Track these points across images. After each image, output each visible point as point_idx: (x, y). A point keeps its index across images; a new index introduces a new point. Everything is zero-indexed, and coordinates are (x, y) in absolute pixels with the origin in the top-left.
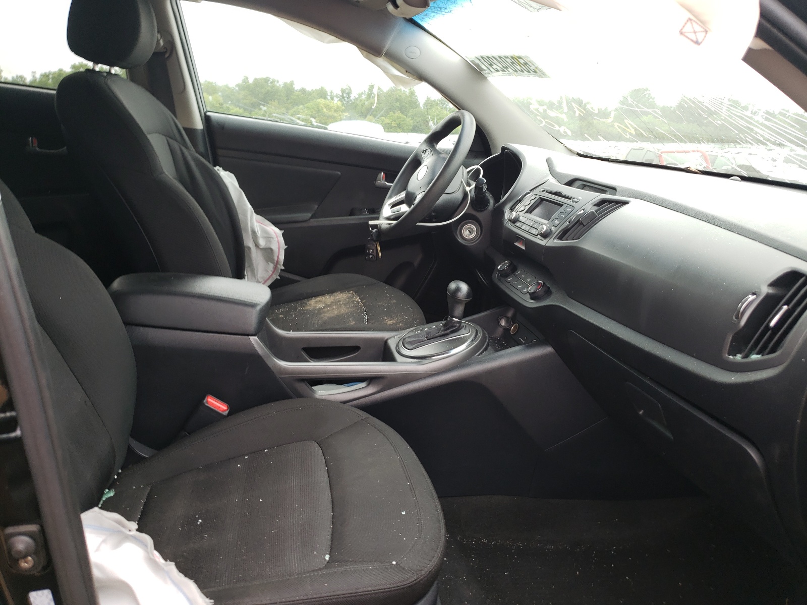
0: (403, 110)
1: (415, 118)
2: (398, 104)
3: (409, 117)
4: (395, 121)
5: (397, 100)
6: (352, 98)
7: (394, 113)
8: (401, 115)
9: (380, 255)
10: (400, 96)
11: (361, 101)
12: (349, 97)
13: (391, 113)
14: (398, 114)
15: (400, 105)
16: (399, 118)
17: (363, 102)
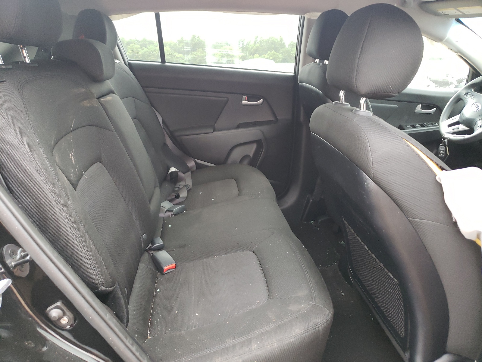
0: (276, 49)
1: (284, 54)
2: (273, 46)
3: (280, 54)
4: (272, 57)
5: (272, 44)
6: (245, 44)
7: (271, 52)
8: (275, 52)
9: (448, 153)
10: (274, 41)
11: (250, 45)
12: (243, 44)
13: (269, 52)
14: (273, 52)
15: (274, 46)
16: (274, 54)
17: (252, 46)
